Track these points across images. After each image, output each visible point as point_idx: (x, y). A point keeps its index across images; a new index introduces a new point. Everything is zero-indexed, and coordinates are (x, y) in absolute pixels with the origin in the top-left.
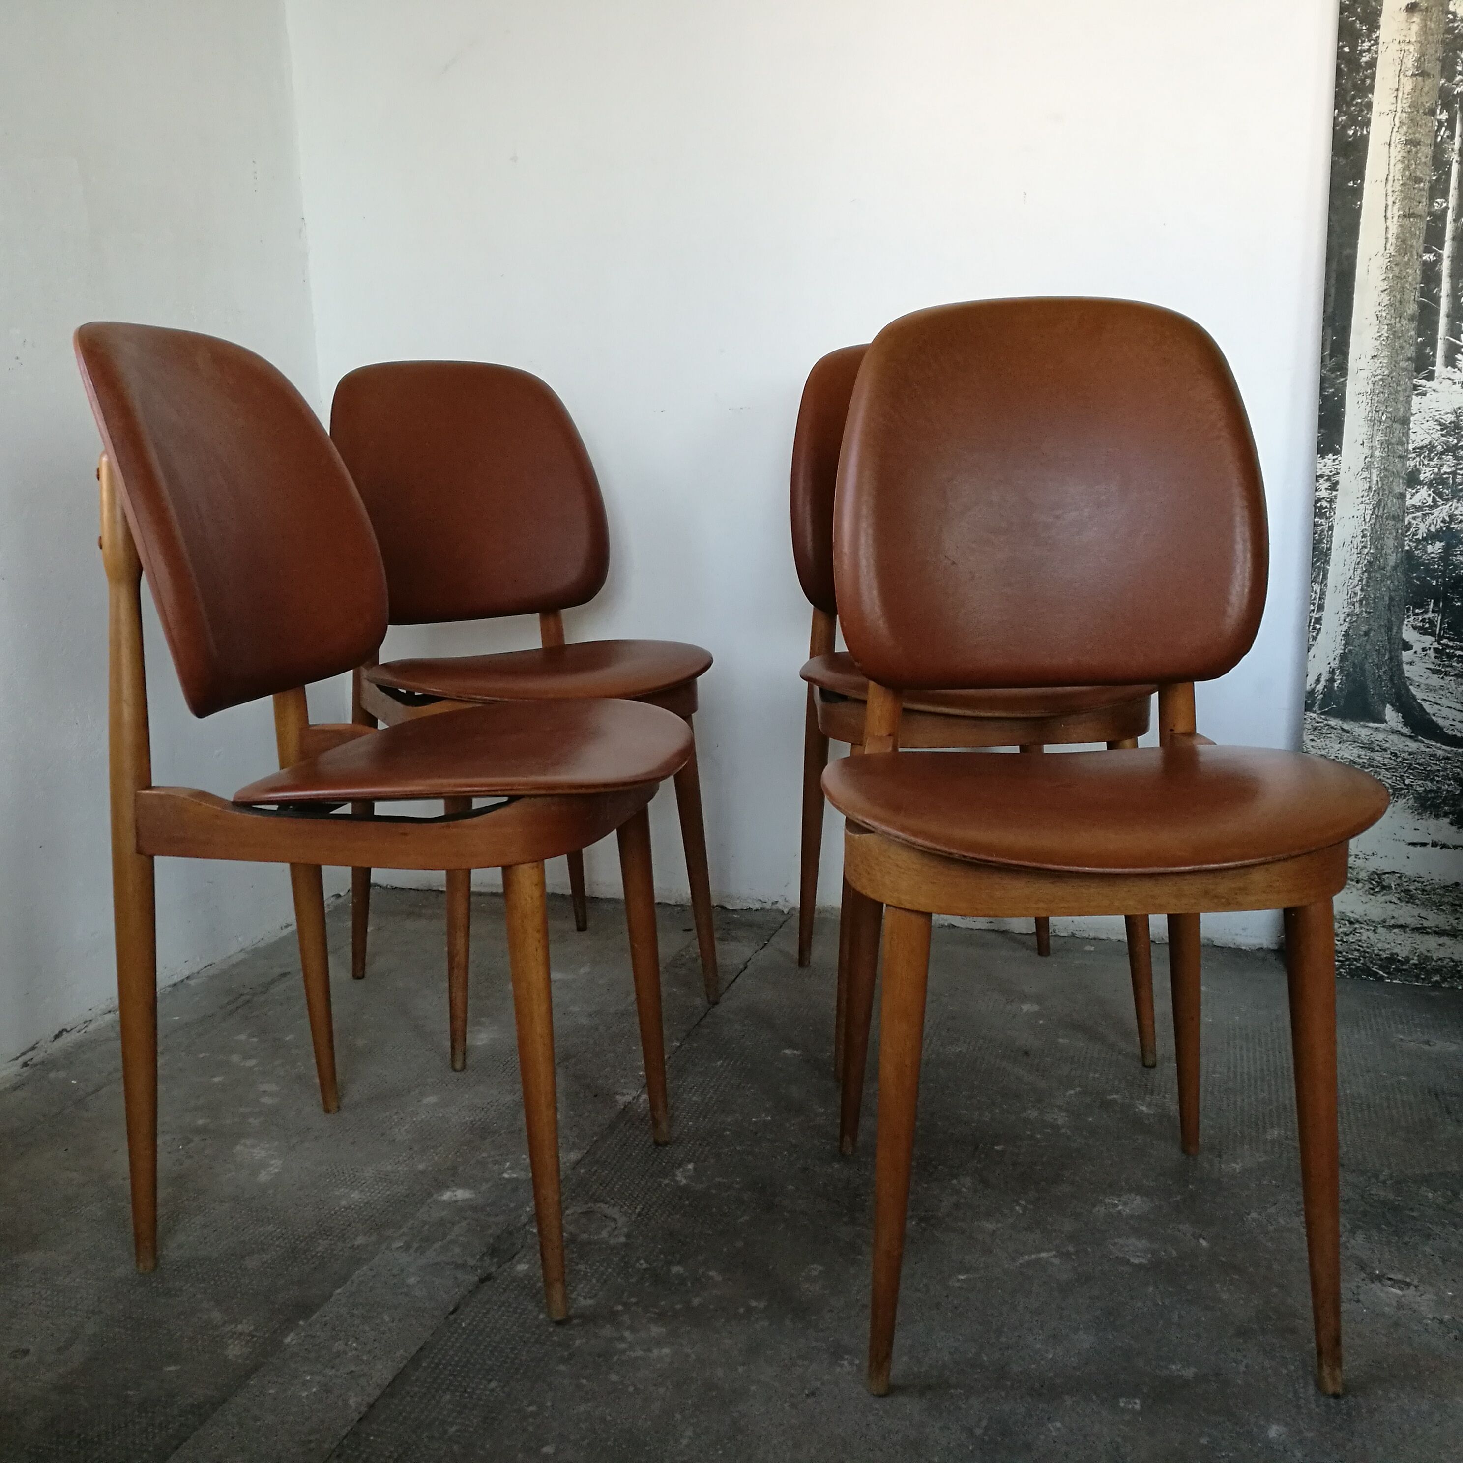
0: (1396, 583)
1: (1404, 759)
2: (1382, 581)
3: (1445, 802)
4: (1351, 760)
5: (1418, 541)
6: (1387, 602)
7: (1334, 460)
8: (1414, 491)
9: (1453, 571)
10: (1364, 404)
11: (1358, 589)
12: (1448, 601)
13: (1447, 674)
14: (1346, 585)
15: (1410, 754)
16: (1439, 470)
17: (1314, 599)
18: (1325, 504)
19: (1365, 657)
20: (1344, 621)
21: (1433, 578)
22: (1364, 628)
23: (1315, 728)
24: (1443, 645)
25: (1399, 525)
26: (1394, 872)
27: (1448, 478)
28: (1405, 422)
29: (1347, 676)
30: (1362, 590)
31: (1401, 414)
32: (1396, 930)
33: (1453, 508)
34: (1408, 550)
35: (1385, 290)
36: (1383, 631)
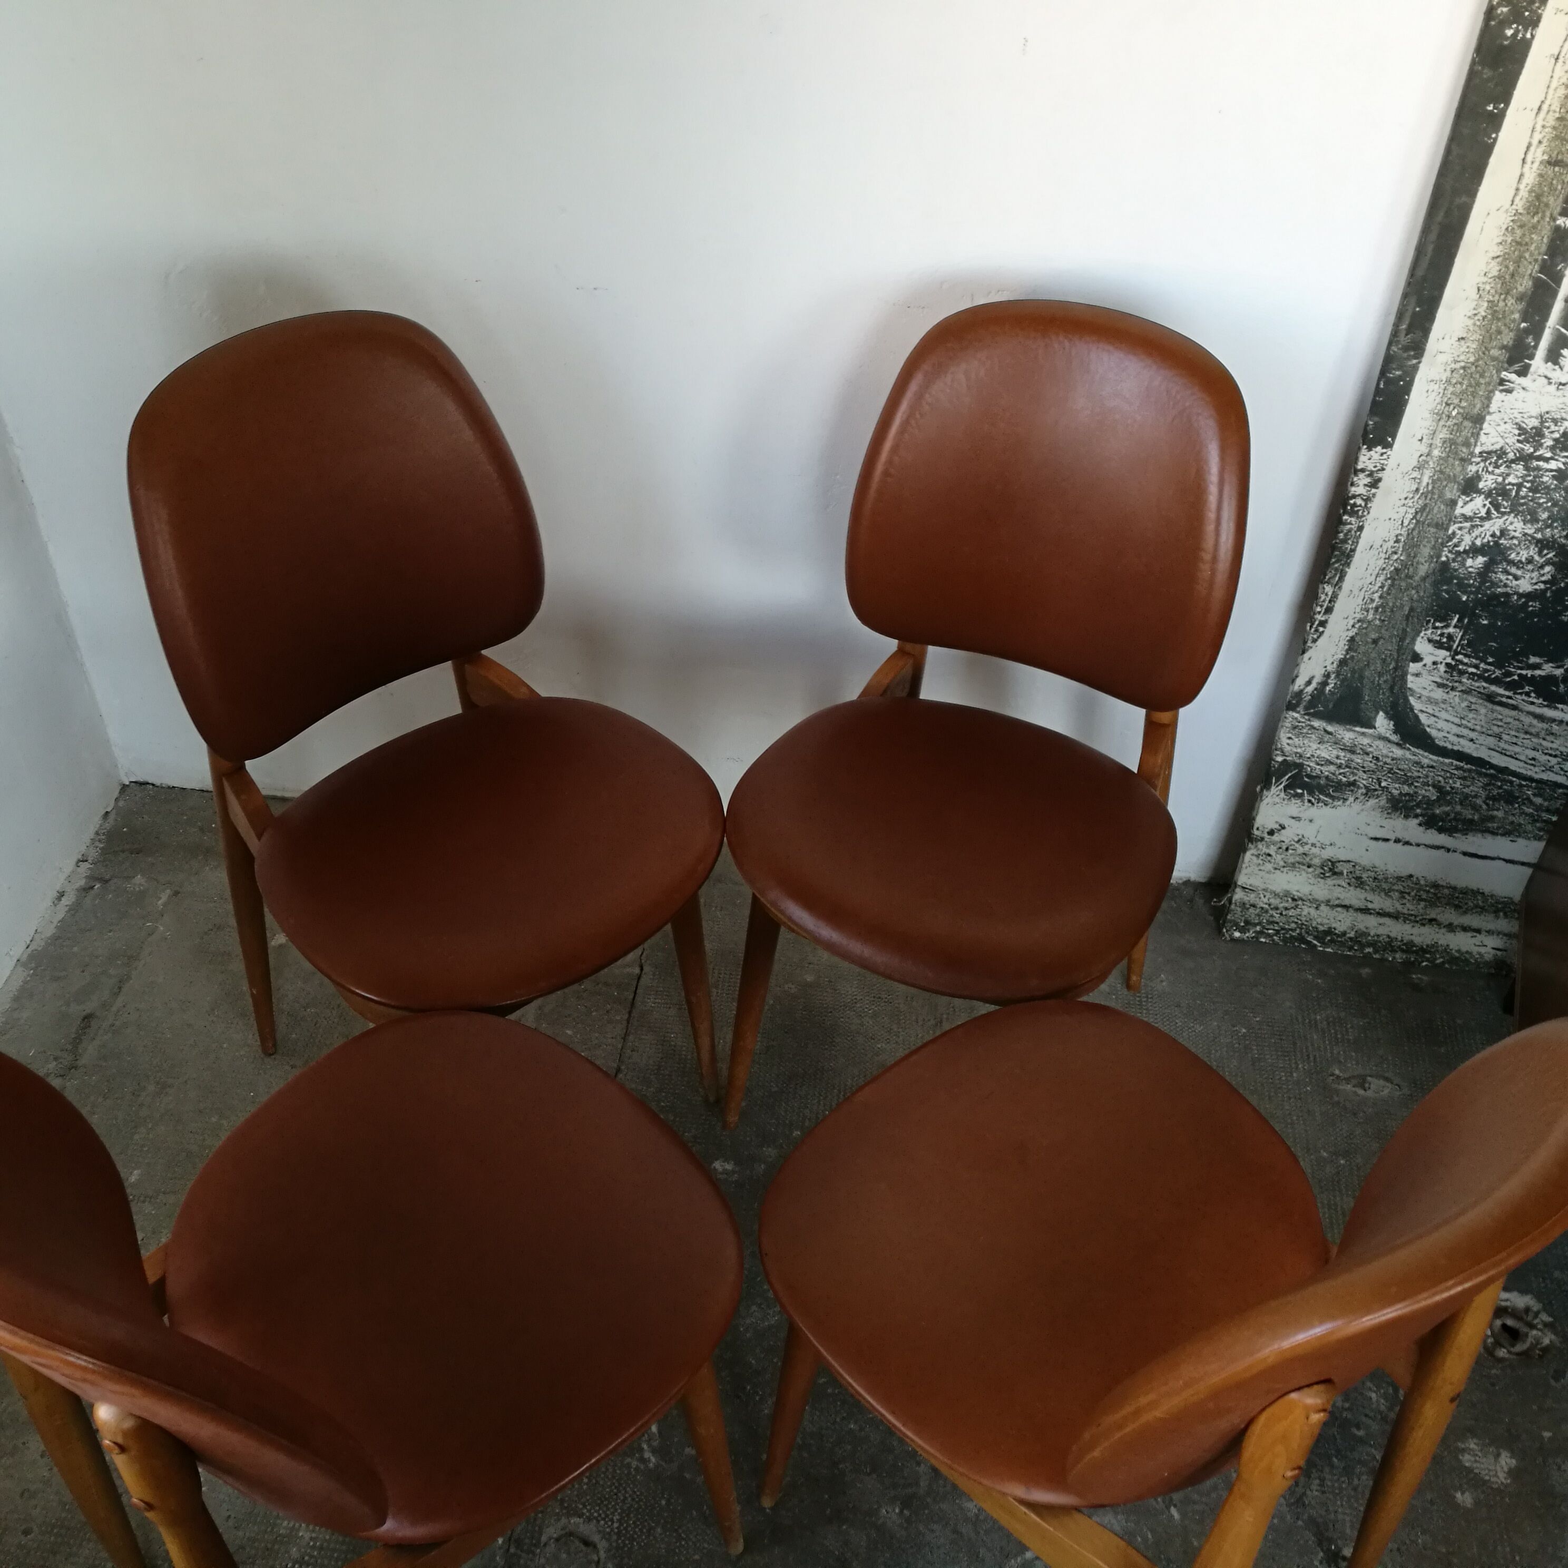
0: (1422, 594)
1: (1385, 763)
2: (1407, 589)
3: (1418, 805)
4: (1327, 760)
5: (1458, 553)
6: (1406, 613)
7: (1382, 454)
8: (1468, 499)
9: (1489, 588)
10: (1435, 394)
11: (1376, 596)
12: (1474, 616)
13: (1453, 689)
14: (1363, 590)
15: (1393, 760)
16: (1504, 480)
17: (1324, 601)
18: (1359, 501)
19: (1368, 665)
20: (1353, 626)
21: (1464, 593)
22: (1374, 636)
23: (1295, 728)
24: (1457, 660)
25: (1441, 534)
26: (1349, 861)
27: (1511, 490)
28: (1479, 420)
29: (1343, 681)
30: (1381, 597)
31: (1476, 411)
32: (1339, 909)
33: (1508, 523)
34: (1444, 562)
35: (1498, 257)
36: (1394, 640)
